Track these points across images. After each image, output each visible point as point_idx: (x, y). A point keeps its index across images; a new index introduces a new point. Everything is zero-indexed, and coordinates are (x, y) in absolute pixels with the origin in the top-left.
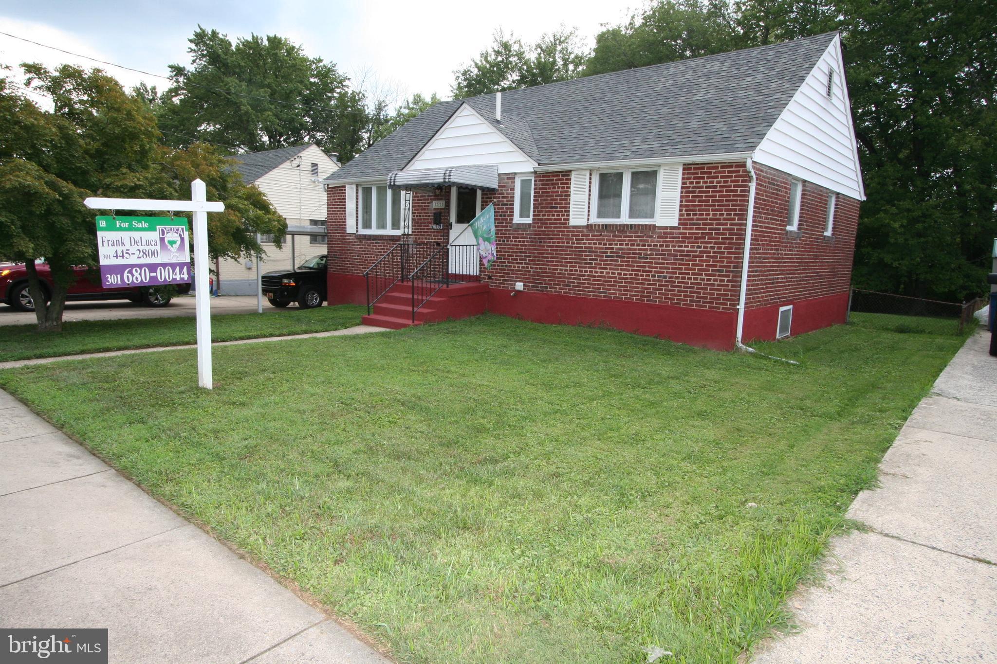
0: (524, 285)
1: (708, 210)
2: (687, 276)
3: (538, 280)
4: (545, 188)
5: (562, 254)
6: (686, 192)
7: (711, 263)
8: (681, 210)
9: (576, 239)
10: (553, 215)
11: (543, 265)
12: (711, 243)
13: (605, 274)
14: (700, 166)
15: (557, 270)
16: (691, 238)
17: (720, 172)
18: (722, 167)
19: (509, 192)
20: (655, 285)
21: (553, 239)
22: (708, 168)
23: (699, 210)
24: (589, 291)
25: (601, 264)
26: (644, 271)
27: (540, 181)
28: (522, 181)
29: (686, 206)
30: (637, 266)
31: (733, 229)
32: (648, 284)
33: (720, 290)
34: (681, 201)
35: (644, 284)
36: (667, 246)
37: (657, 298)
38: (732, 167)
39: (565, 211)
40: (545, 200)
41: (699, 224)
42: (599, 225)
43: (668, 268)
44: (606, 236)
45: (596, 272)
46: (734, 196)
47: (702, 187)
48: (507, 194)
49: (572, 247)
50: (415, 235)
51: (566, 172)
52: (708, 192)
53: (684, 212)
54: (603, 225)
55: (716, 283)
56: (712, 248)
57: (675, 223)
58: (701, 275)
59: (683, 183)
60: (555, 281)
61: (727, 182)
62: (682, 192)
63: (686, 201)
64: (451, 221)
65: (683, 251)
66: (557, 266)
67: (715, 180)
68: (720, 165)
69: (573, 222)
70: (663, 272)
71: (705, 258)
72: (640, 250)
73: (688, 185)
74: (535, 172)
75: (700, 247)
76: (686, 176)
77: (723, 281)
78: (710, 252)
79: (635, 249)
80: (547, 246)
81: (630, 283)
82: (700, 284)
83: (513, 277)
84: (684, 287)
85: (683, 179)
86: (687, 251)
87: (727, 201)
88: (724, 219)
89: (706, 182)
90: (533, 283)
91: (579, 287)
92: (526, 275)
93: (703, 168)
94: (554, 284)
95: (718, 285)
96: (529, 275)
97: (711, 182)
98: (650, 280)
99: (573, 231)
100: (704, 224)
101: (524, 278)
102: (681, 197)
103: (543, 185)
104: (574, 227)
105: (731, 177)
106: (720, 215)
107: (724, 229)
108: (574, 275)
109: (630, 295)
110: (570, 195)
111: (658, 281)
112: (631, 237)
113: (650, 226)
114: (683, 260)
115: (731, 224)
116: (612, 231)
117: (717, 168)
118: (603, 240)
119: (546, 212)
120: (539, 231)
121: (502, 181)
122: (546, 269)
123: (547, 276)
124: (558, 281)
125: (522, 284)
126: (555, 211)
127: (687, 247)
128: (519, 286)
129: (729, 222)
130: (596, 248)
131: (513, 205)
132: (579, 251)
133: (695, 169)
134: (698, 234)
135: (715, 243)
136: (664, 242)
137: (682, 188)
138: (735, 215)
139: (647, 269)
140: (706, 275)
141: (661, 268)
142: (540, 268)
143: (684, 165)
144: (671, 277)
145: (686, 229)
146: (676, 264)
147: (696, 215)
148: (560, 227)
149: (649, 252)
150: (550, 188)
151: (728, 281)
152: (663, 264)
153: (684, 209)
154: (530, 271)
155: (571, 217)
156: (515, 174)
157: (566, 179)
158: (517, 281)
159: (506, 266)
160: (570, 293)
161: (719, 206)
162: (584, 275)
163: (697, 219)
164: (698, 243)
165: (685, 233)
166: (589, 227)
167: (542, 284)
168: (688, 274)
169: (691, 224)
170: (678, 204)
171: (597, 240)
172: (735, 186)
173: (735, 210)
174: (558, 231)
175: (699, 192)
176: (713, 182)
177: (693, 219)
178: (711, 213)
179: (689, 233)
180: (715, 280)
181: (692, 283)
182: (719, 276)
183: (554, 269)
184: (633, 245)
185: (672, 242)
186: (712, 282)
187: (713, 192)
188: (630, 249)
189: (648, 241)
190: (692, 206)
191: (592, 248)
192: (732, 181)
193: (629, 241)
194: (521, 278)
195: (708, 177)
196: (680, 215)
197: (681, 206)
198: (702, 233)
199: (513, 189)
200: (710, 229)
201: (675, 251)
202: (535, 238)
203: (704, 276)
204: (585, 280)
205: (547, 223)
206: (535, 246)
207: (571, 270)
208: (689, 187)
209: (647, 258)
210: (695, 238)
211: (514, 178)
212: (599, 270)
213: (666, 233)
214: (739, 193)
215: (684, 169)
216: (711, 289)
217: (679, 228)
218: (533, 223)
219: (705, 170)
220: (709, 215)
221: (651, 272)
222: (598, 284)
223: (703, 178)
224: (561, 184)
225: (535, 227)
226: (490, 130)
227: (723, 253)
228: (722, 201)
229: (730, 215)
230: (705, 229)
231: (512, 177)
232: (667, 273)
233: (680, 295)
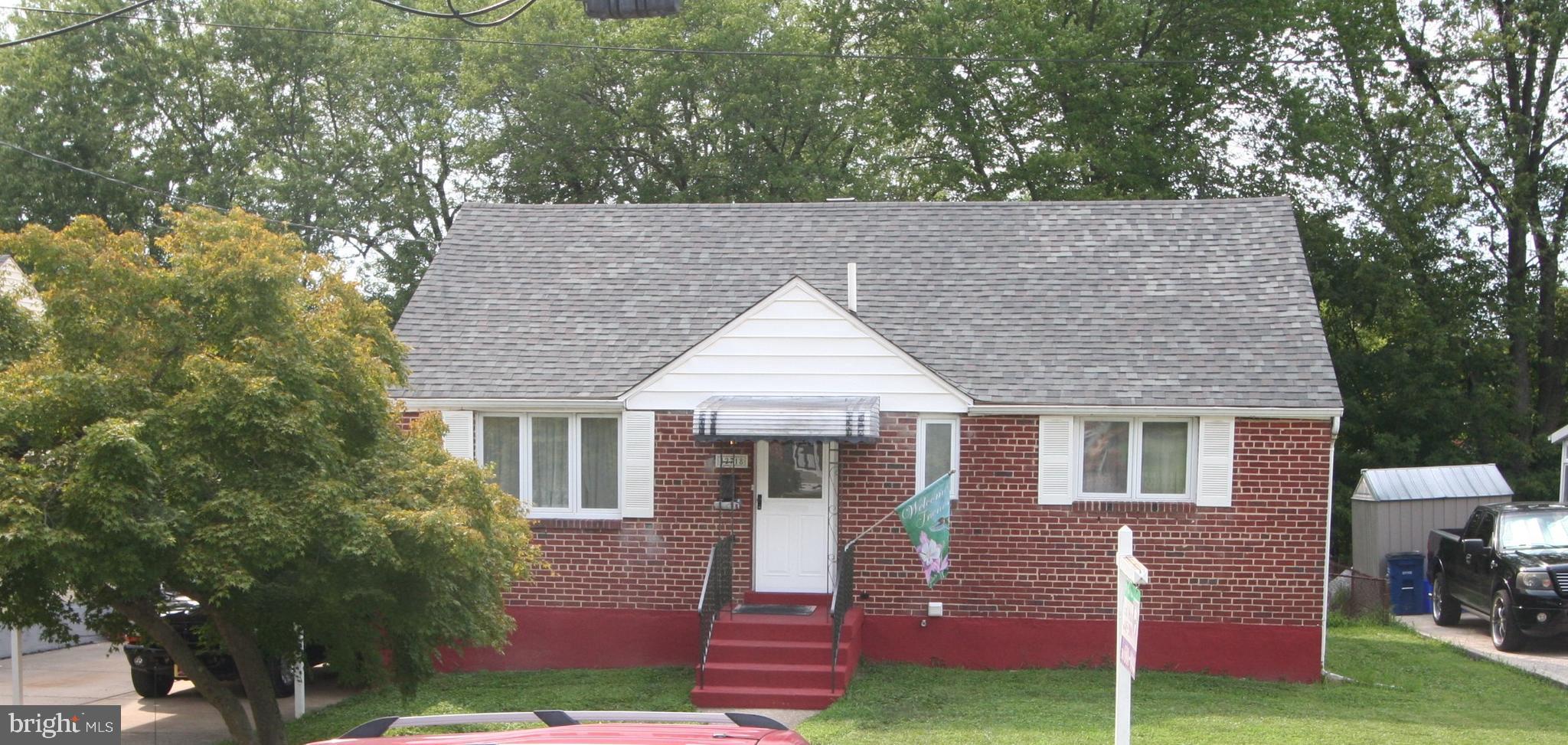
0: (944, 607)
1: (1277, 484)
2: (1248, 579)
3: (975, 596)
4: (986, 442)
5: (1025, 552)
6: (1242, 458)
7: (1284, 559)
8: (1235, 484)
9: (1050, 527)
10: (1002, 487)
11: (983, 570)
12: (1283, 531)
13: (1107, 582)
14: (1262, 422)
15: (1015, 577)
16: (1253, 524)
17: (1290, 432)
18: (1294, 425)
19: (906, 443)
20: (1198, 594)
21: (1005, 526)
22: (1273, 425)
23: (1263, 484)
24: (1078, 610)
25: (1099, 566)
26: (1177, 574)
27: (972, 428)
28: (929, 426)
29: (1243, 477)
30: (1165, 567)
31: (1315, 511)
32: (1185, 594)
33: (1299, 597)
34: (1235, 471)
35: (1179, 594)
36: (1213, 536)
37: (1202, 614)
38: (1308, 425)
39: (1027, 481)
40: (985, 461)
41: (1264, 504)
42: (1096, 504)
43: (1218, 568)
44: (1108, 521)
45: (1093, 579)
46: (1313, 465)
47: (1265, 452)
48: (899, 447)
49: (1043, 539)
50: (661, 520)
51: (1027, 416)
52: (1276, 459)
53: (1239, 486)
54: (1103, 504)
55: (1293, 587)
56: (1284, 537)
57: (1227, 502)
58: (1271, 576)
59: (1236, 445)
60: (1011, 596)
61: (1302, 445)
62: (1235, 457)
63: (1243, 471)
64: (759, 493)
65: (1241, 543)
66: (1015, 571)
67: (1285, 443)
68: (1291, 422)
69: (1046, 496)
70: (1210, 575)
71: (1274, 552)
72: (1168, 542)
73: (1244, 447)
74: (965, 415)
75: (1267, 537)
76: (1240, 434)
77: (1303, 583)
78: (1282, 544)
79: (1162, 541)
80: (992, 539)
81: (1154, 593)
82: (1269, 589)
83: (919, 594)
84: (1244, 595)
85: (1236, 438)
86: (1247, 543)
87: (1303, 472)
88: (1301, 497)
89: (1271, 445)
90: (963, 601)
91: (1061, 604)
92: (948, 588)
93: (1266, 425)
94: (1009, 602)
95: (1296, 590)
96: (955, 589)
97: (1278, 445)
98: (1188, 587)
99: (1045, 514)
100: (1271, 504)
101: (943, 595)
102: (1235, 464)
103: (978, 435)
104: (1045, 507)
105: (1307, 439)
106: (1295, 491)
107: (1301, 511)
108: (1049, 584)
109: (1155, 612)
110: (1037, 455)
111: (1203, 588)
112: (1154, 522)
113: (1187, 505)
114: (1240, 556)
115: (1311, 504)
116: (1117, 514)
117: (1287, 425)
118: (1103, 528)
119: (987, 480)
120: (974, 513)
121: (888, 426)
122: (991, 576)
123: (992, 590)
124: (1016, 596)
125: (940, 604)
126: (1007, 481)
127: (1247, 536)
128: (936, 608)
129: (1308, 501)
130: (1088, 540)
131: (914, 467)
132: (1058, 546)
133: (1253, 425)
134: (1262, 517)
135: (1289, 531)
136: (1209, 529)
137: (1235, 451)
138: (1316, 491)
139: (1183, 570)
140: (1278, 576)
141: (1205, 568)
142: (978, 576)
143: (1237, 418)
144: (1221, 582)
145: (1243, 510)
146: (1230, 562)
147: (1258, 490)
148: (1019, 507)
149: (1185, 546)
150: (995, 442)
151: (1310, 584)
152: (1209, 562)
153: (1239, 481)
154: (957, 582)
155: (1040, 490)
156: (918, 413)
157: (1026, 429)
158: (928, 601)
159: (903, 575)
160: (1043, 615)
161: (1292, 478)
162: (1069, 585)
163: (1261, 497)
164: (1262, 530)
165: (1243, 517)
166: (1078, 507)
167: (983, 602)
168: (1250, 576)
169: (1251, 504)
170: (1231, 474)
171: (1091, 527)
172: (1314, 452)
173: (1316, 485)
174: (1012, 513)
175: (1262, 458)
176: (1281, 445)
177: (1253, 497)
178: (1281, 488)
179: (1249, 517)
180: (1291, 583)
181: (1256, 589)
182: (1297, 576)
183: (1006, 577)
184: (1157, 535)
185: (1223, 529)
186: (1287, 586)
187: (1281, 458)
188: (1152, 541)
189: (1183, 529)
190: (1252, 477)
191: (1082, 540)
192: (1309, 445)
193: (1149, 528)
194: (937, 594)
195: (1274, 438)
196: (1234, 490)
197: (1235, 477)
198: (1269, 517)
199: (913, 440)
200: (1280, 511)
201: (1227, 542)
202: (966, 525)
203: (1274, 578)
204: (1071, 591)
205: (992, 500)
206: (967, 538)
207: (1041, 578)
208: (1245, 451)
209: (1182, 555)
210: (1258, 524)
211: (914, 421)
212: (1097, 576)
213: (1213, 516)
214: (1320, 461)
215: (1237, 424)
216: (1285, 597)
217: (1232, 510)
218: (961, 499)
219: (1269, 428)
220: (1278, 491)
221: (1189, 574)
222: (1096, 598)
223: (1267, 438)
224: (1018, 435)
225: (965, 506)
226: (860, 334)
227: (1302, 544)
228: (1297, 472)
229: (1310, 491)
230: (1273, 511)
231: (909, 419)
232: (1216, 575)
233: (1240, 608)
